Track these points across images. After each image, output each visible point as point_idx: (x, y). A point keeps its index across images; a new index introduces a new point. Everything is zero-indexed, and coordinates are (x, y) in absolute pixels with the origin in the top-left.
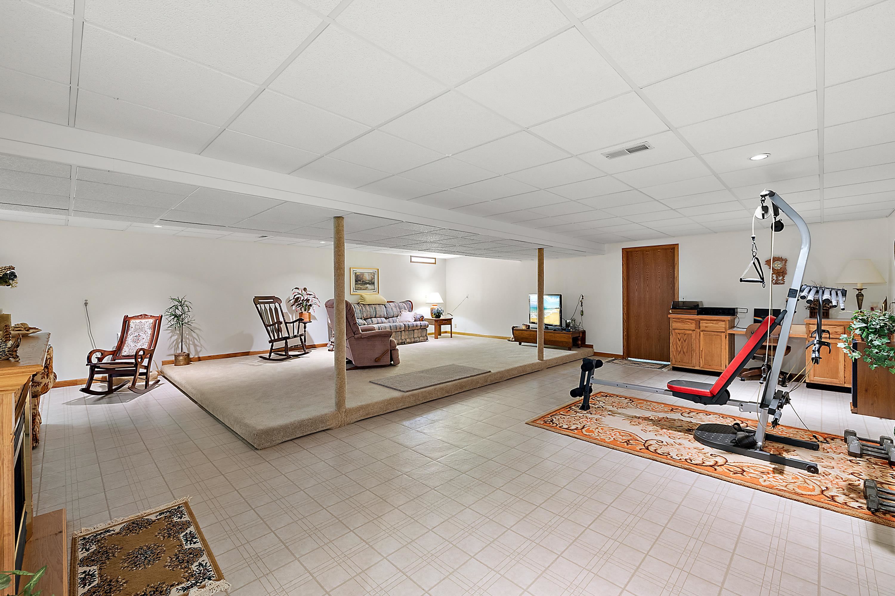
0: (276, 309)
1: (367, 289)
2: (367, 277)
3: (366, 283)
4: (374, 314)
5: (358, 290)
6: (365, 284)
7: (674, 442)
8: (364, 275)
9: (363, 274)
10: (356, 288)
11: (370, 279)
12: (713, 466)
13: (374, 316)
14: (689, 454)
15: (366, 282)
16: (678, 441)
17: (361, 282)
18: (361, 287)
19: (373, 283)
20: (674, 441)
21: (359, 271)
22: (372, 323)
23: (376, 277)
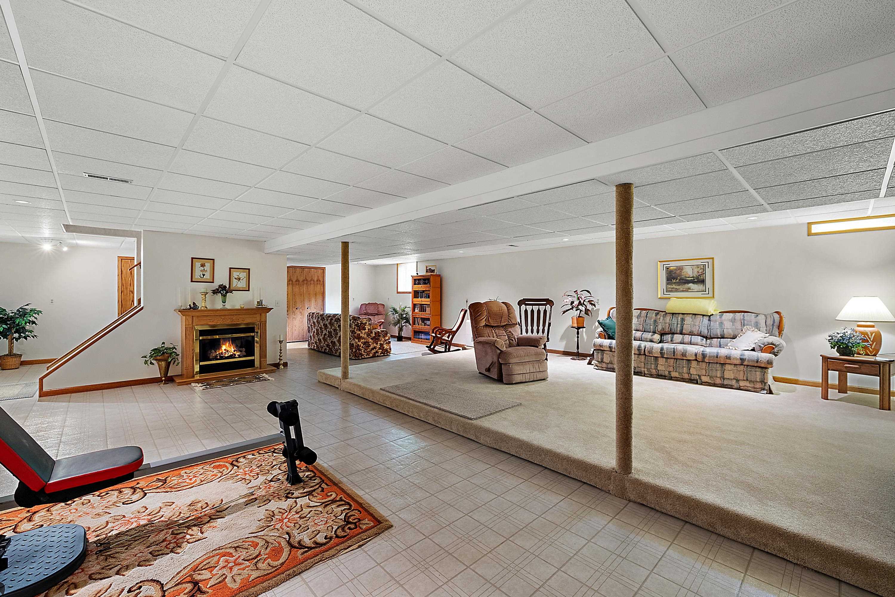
0: (545, 311)
1: (690, 290)
2: (689, 272)
3: (688, 282)
4: (679, 329)
5: (671, 291)
6: (685, 283)
7: (110, 513)
8: (682, 269)
9: (680, 268)
10: (669, 290)
11: (695, 274)
12: (33, 514)
13: (678, 332)
14: (75, 511)
15: (688, 280)
16: (106, 518)
17: (678, 281)
18: (678, 287)
19: (703, 282)
20: (110, 515)
21: (673, 265)
22: (672, 341)
23: (708, 271)
